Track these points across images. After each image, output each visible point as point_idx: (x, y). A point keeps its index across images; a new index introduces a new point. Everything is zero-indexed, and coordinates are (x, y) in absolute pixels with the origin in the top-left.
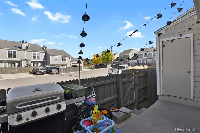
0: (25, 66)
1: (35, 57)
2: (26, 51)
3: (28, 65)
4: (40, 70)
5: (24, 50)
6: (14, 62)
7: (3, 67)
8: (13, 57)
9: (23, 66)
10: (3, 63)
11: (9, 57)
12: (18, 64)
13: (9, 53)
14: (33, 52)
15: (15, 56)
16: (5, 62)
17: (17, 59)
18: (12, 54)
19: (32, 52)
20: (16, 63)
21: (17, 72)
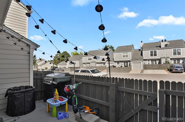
0: (163, 63)
1: (175, 54)
2: (165, 49)
3: (167, 62)
4: (176, 67)
5: (163, 49)
6: (155, 60)
7: (148, 64)
8: (154, 56)
9: (162, 63)
10: (147, 61)
11: (151, 56)
12: (158, 61)
13: (151, 53)
14: (173, 49)
15: (155, 55)
16: (149, 60)
17: (157, 57)
18: (153, 53)
19: (171, 49)
20: (157, 61)
21: (156, 69)
